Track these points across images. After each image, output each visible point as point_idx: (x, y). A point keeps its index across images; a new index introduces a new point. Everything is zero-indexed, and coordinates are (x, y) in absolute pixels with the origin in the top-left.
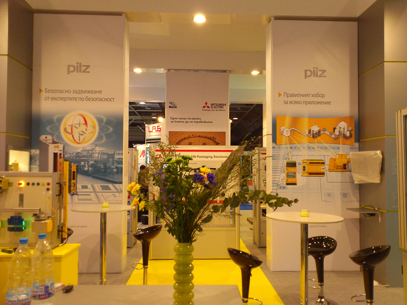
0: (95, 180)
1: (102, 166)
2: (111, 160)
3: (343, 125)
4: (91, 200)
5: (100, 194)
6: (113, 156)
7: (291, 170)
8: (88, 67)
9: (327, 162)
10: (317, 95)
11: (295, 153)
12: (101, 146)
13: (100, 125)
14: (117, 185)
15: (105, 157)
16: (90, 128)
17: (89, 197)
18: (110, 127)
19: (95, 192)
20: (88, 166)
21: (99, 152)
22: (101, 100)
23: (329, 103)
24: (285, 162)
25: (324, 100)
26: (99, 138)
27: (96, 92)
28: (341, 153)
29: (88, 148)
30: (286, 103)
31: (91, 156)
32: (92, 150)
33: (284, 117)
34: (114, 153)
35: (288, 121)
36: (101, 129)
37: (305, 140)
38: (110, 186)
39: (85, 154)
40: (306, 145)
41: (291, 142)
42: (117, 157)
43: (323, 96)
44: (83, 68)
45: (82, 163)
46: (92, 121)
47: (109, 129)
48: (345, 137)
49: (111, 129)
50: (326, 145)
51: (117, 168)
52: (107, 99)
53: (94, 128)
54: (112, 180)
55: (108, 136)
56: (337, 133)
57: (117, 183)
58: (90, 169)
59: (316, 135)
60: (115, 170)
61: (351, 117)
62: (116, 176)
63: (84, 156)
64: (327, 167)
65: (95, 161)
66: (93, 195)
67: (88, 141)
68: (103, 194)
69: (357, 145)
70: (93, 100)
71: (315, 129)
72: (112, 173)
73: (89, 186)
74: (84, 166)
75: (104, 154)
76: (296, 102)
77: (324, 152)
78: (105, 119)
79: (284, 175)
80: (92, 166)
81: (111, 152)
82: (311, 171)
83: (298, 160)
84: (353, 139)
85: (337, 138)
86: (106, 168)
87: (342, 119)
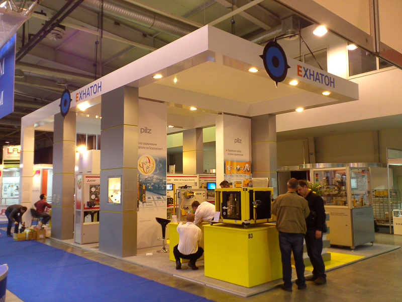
0: (154, 194)
1: (157, 186)
2: (161, 182)
3: (247, 165)
5: (156, 202)
6: (161, 180)
8: (151, 130)
9: (242, 183)
10: (239, 151)
11: (232, 178)
12: (156, 175)
13: (156, 163)
14: (164, 196)
15: (158, 181)
16: (151, 165)
17: (151, 204)
19: (154, 200)
20: (151, 186)
21: (156, 178)
22: (156, 149)
23: (242, 155)
26: (156, 170)
27: (154, 145)
28: (247, 178)
29: (150, 176)
30: (229, 154)
31: (152, 180)
32: (152, 177)
33: (228, 161)
35: (229, 163)
36: (157, 165)
37: (235, 172)
38: (161, 197)
39: (149, 179)
40: (235, 174)
41: (231, 173)
42: (164, 181)
43: (241, 152)
44: (148, 131)
45: (148, 184)
46: (153, 160)
48: (248, 171)
49: (161, 165)
50: (242, 175)
51: (164, 187)
52: (159, 149)
53: (153, 164)
55: (160, 169)
56: (245, 169)
57: (164, 195)
58: (152, 188)
59: (239, 170)
61: (250, 162)
62: (163, 192)
63: (149, 181)
64: (242, 185)
65: (154, 183)
66: (153, 202)
67: (151, 172)
68: (158, 201)
69: (251, 174)
70: (153, 149)
71: (238, 167)
72: (162, 190)
73: (152, 198)
74: (149, 186)
75: (158, 179)
76: (232, 154)
77: (241, 178)
78: (158, 159)
80: (153, 186)
81: (161, 178)
83: (233, 181)
84: (250, 172)
85: (245, 172)
86: (159, 187)
87: (247, 163)
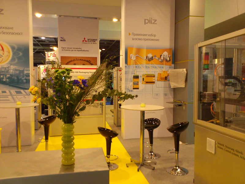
0: (10, 87)
1: (16, 78)
2: (22, 74)
3: (166, 53)
4: (9, 100)
5: (15, 96)
6: (23, 71)
7: (136, 80)
8: (2, 10)
9: (156, 76)
10: (151, 35)
11: (138, 70)
12: (15, 65)
13: (13, 51)
14: (26, 91)
15: (18, 72)
16: (6, 53)
17: (7, 99)
18: (20, 52)
19: (11, 95)
20: (6, 78)
21: (13, 69)
22: (13, 34)
23: (158, 40)
24: (133, 75)
25: (155, 38)
26: (13, 59)
27: (9, 28)
28: (164, 70)
29: (5, 66)
30: (133, 39)
31: (8, 71)
32: (8, 67)
33: (132, 48)
34: (24, 70)
35: (134, 51)
36: (14, 54)
37: (144, 62)
38: (22, 91)
39: (3, 70)
40: (145, 65)
41: (136, 64)
42: (26, 72)
43: (155, 36)
45: (2, 76)
46: (7, 48)
47: (19, 54)
48: (167, 61)
49: (21, 54)
50: (156, 65)
51: (26, 79)
52: (17, 34)
53: (9, 52)
54: (23, 87)
55: (19, 58)
56: (162, 58)
57: (26, 89)
58: (7, 80)
59: (150, 60)
60: (25, 81)
61: (170, 49)
62: (25, 85)
63: (3, 72)
64: (156, 78)
65: (11, 75)
66: (10, 97)
67: (5, 62)
68: (17, 96)
69: (173, 65)
70: (7, 33)
71: (150, 56)
72: (22, 83)
73: (7, 91)
74: (3, 78)
75: (17, 70)
76: (140, 39)
77: (154, 70)
78: (16, 47)
79: (132, 83)
80: (9, 78)
81: (21, 69)
82: (147, 81)
83: (140, 74)
84: (171, 62)
85: (162, 61)
86: (18, 79)
87: (165, 50)
